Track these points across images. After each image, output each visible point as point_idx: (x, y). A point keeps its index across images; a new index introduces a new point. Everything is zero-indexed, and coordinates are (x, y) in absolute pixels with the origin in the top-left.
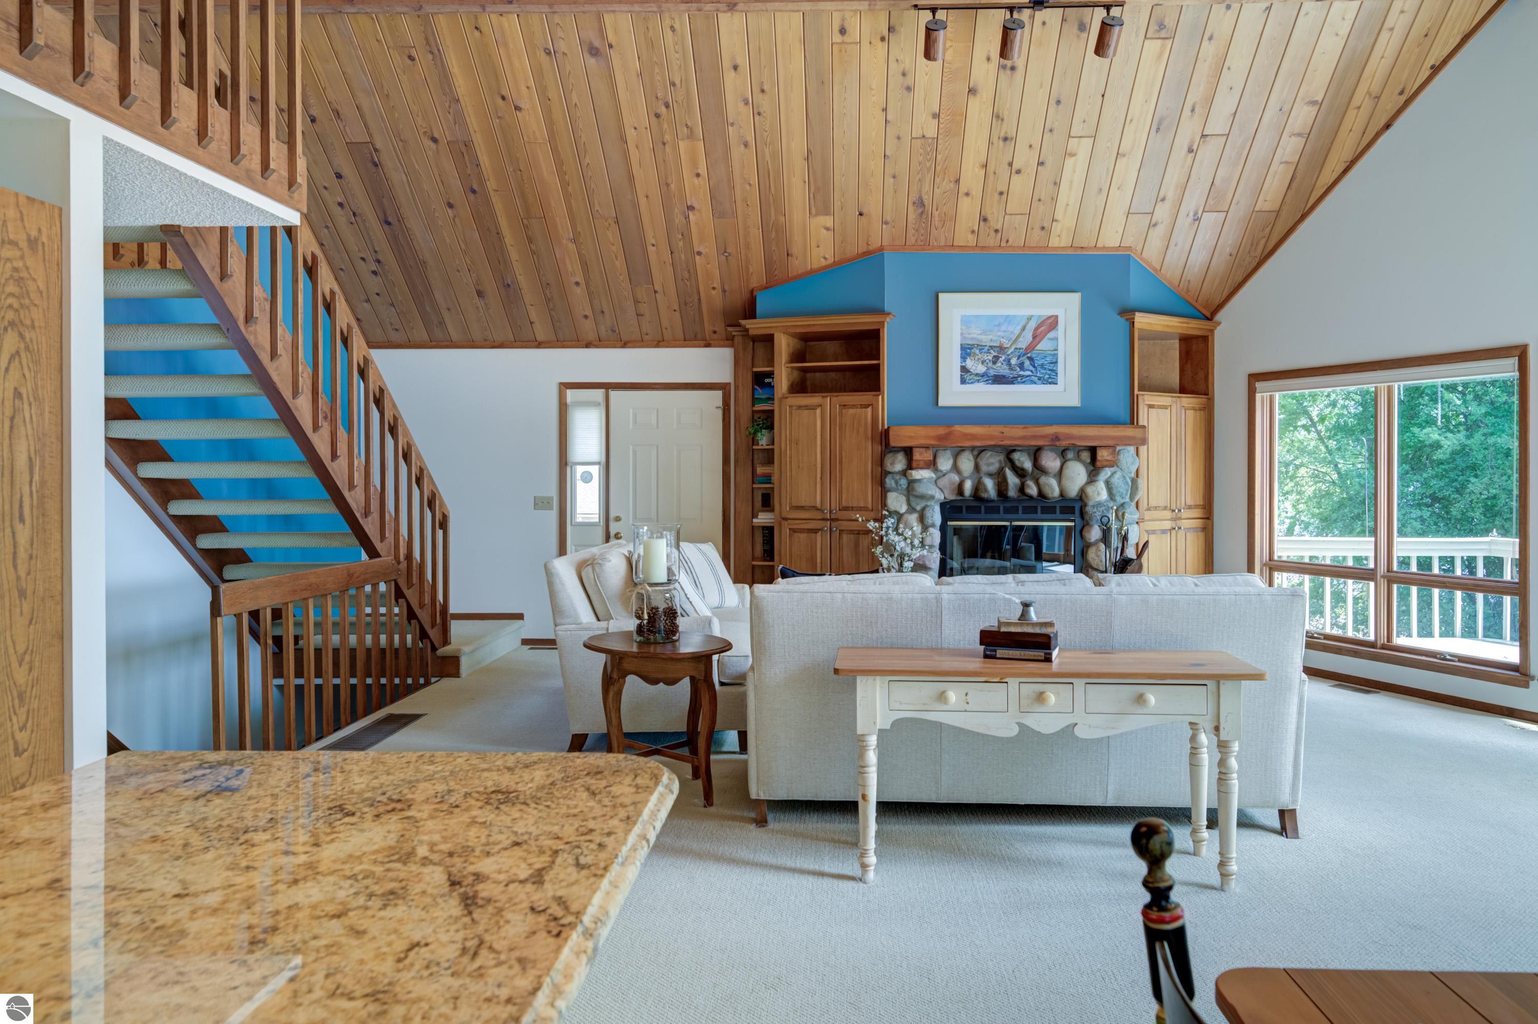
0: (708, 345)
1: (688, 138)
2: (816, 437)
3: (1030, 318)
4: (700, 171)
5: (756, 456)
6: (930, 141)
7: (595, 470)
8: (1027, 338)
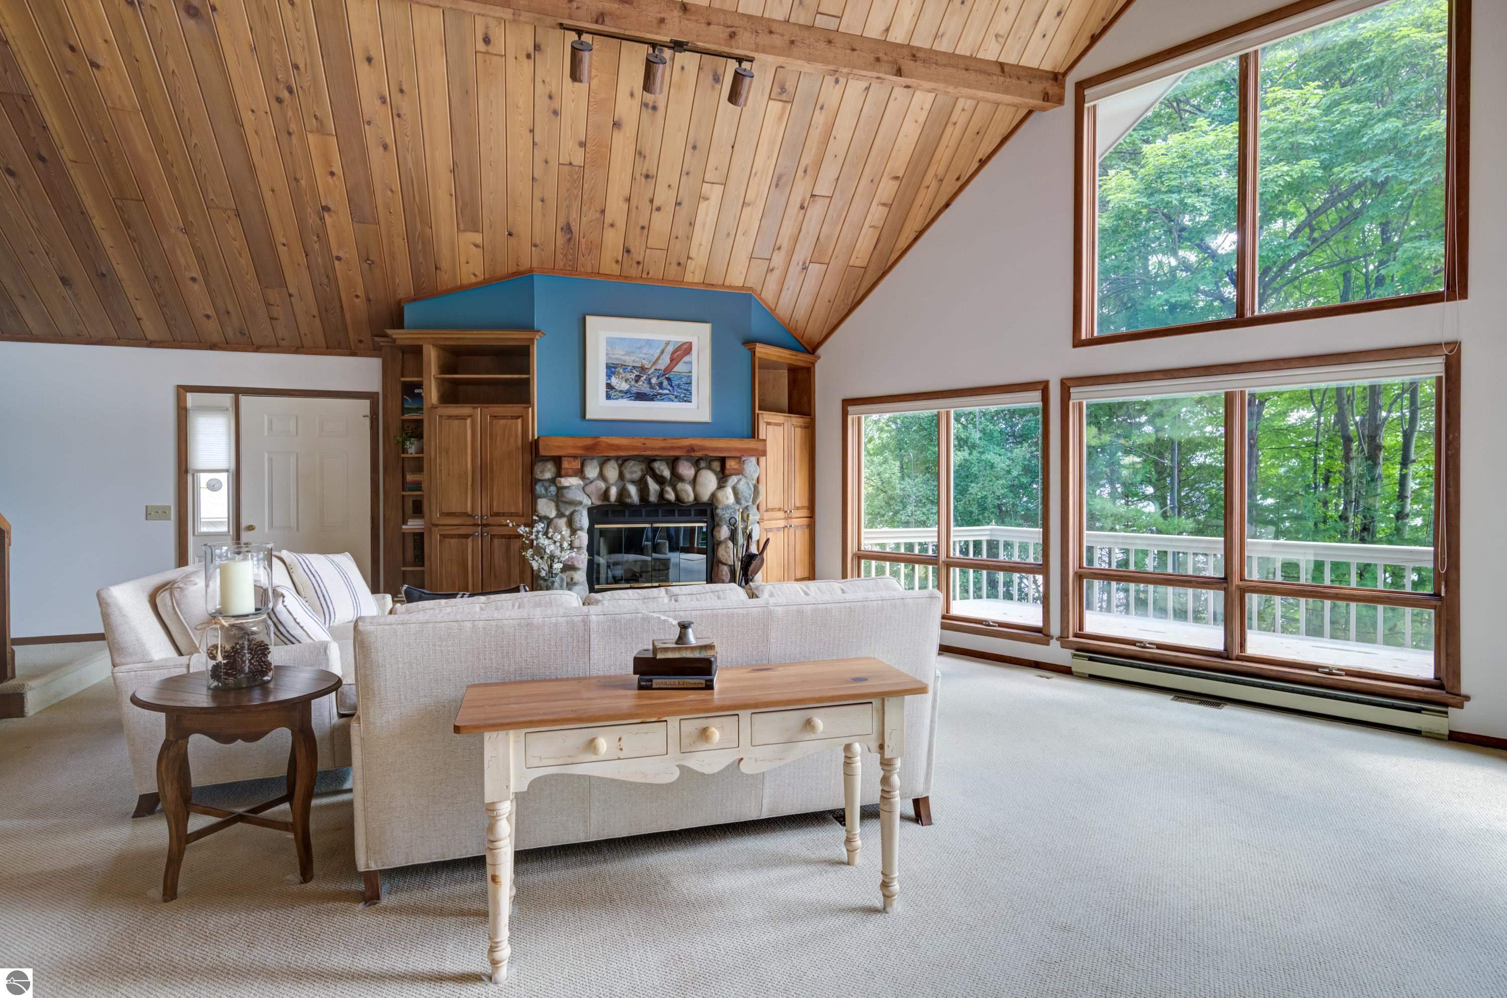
0: (353, 354)
1: (318, 131)
2: (466, 446)
3: (668, 343)
4: (334, 170)
5: (406, 464)
6: (577, 168)
7: (223, 477)
8: (665, 361)
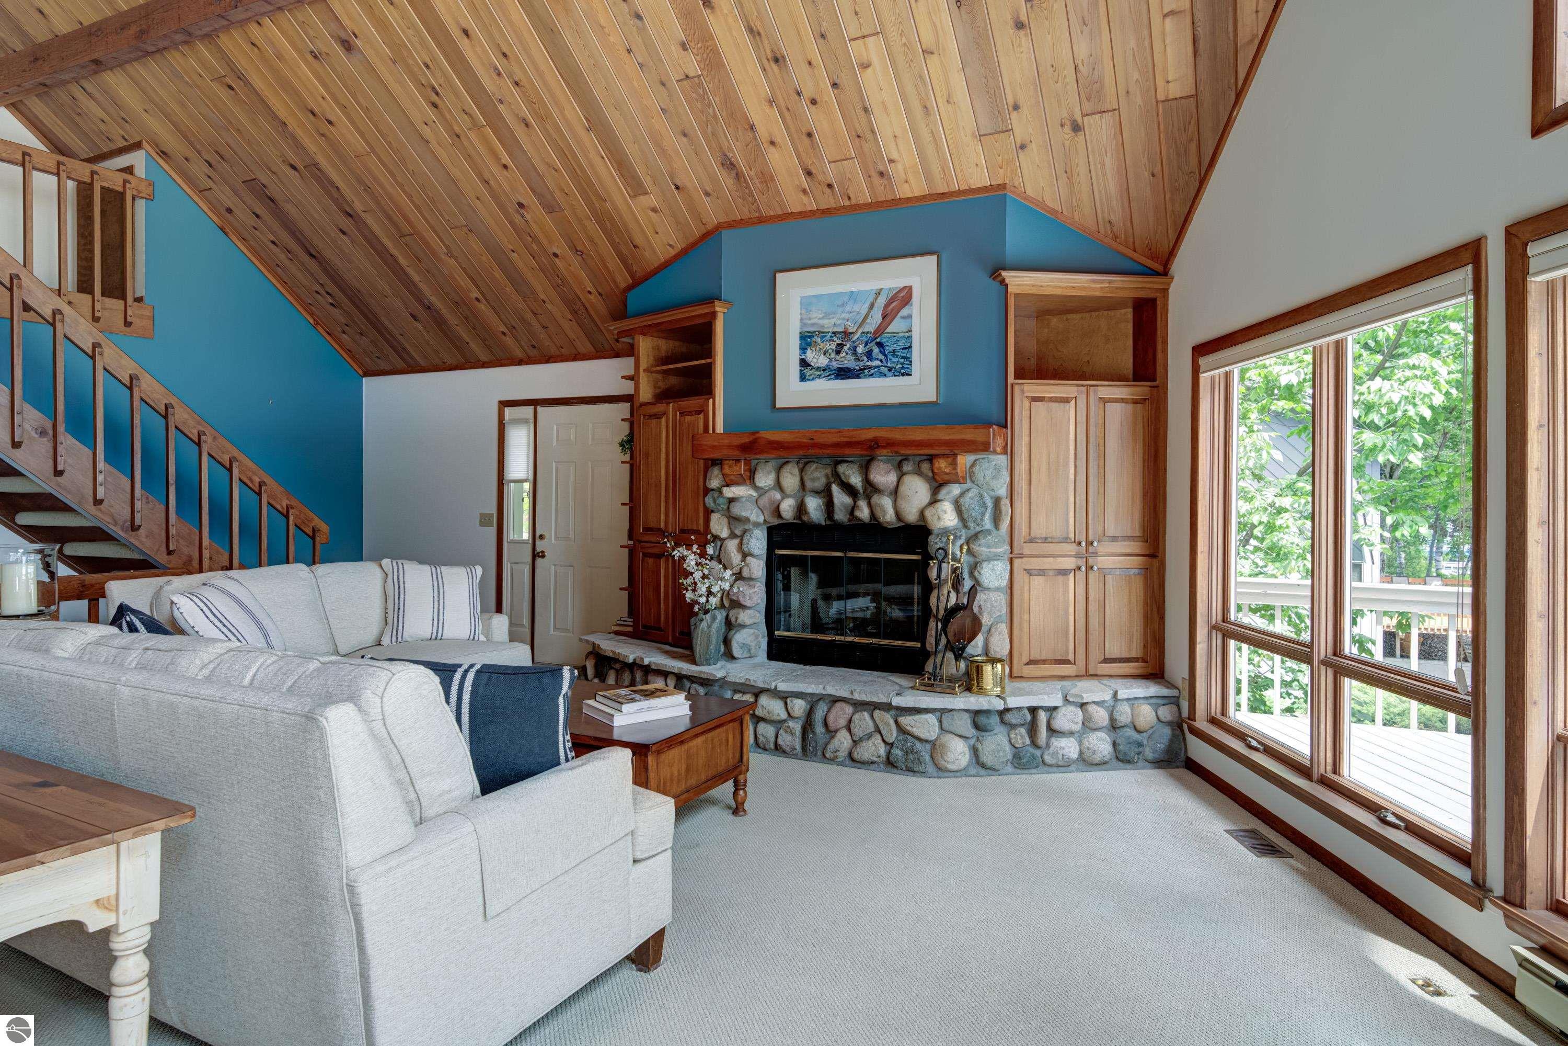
1: (473, 126)
3: (878, 293)
4: (504, 162)
7: (525, 489)
8: (876, 318)
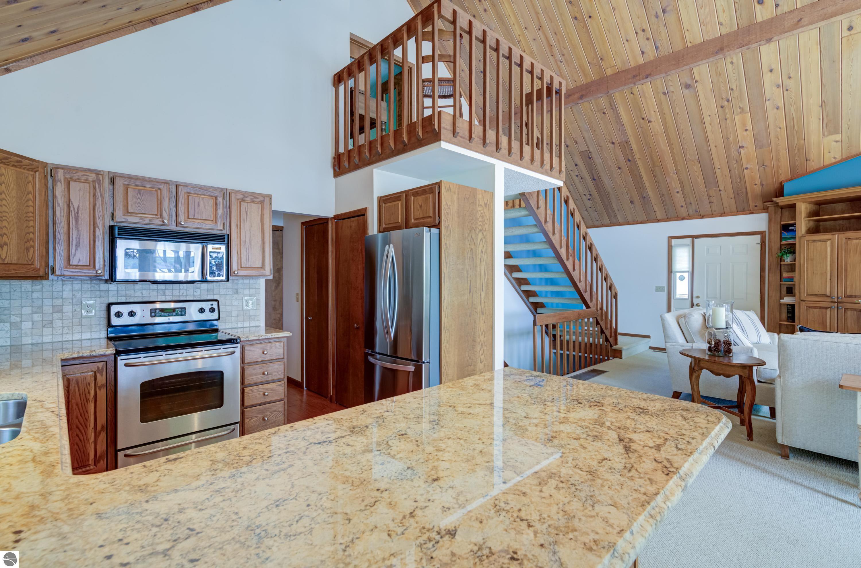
0: (752, 213)
1: (740, 113)
4: (747, 128)
5: (782, 268)
7: (686, 275)
